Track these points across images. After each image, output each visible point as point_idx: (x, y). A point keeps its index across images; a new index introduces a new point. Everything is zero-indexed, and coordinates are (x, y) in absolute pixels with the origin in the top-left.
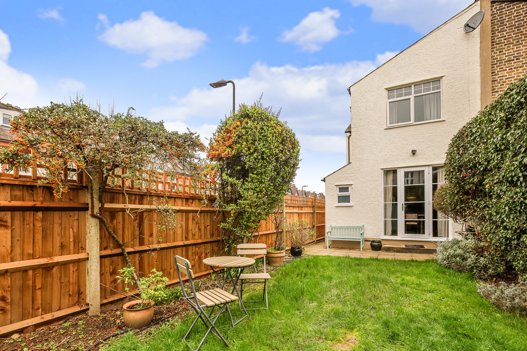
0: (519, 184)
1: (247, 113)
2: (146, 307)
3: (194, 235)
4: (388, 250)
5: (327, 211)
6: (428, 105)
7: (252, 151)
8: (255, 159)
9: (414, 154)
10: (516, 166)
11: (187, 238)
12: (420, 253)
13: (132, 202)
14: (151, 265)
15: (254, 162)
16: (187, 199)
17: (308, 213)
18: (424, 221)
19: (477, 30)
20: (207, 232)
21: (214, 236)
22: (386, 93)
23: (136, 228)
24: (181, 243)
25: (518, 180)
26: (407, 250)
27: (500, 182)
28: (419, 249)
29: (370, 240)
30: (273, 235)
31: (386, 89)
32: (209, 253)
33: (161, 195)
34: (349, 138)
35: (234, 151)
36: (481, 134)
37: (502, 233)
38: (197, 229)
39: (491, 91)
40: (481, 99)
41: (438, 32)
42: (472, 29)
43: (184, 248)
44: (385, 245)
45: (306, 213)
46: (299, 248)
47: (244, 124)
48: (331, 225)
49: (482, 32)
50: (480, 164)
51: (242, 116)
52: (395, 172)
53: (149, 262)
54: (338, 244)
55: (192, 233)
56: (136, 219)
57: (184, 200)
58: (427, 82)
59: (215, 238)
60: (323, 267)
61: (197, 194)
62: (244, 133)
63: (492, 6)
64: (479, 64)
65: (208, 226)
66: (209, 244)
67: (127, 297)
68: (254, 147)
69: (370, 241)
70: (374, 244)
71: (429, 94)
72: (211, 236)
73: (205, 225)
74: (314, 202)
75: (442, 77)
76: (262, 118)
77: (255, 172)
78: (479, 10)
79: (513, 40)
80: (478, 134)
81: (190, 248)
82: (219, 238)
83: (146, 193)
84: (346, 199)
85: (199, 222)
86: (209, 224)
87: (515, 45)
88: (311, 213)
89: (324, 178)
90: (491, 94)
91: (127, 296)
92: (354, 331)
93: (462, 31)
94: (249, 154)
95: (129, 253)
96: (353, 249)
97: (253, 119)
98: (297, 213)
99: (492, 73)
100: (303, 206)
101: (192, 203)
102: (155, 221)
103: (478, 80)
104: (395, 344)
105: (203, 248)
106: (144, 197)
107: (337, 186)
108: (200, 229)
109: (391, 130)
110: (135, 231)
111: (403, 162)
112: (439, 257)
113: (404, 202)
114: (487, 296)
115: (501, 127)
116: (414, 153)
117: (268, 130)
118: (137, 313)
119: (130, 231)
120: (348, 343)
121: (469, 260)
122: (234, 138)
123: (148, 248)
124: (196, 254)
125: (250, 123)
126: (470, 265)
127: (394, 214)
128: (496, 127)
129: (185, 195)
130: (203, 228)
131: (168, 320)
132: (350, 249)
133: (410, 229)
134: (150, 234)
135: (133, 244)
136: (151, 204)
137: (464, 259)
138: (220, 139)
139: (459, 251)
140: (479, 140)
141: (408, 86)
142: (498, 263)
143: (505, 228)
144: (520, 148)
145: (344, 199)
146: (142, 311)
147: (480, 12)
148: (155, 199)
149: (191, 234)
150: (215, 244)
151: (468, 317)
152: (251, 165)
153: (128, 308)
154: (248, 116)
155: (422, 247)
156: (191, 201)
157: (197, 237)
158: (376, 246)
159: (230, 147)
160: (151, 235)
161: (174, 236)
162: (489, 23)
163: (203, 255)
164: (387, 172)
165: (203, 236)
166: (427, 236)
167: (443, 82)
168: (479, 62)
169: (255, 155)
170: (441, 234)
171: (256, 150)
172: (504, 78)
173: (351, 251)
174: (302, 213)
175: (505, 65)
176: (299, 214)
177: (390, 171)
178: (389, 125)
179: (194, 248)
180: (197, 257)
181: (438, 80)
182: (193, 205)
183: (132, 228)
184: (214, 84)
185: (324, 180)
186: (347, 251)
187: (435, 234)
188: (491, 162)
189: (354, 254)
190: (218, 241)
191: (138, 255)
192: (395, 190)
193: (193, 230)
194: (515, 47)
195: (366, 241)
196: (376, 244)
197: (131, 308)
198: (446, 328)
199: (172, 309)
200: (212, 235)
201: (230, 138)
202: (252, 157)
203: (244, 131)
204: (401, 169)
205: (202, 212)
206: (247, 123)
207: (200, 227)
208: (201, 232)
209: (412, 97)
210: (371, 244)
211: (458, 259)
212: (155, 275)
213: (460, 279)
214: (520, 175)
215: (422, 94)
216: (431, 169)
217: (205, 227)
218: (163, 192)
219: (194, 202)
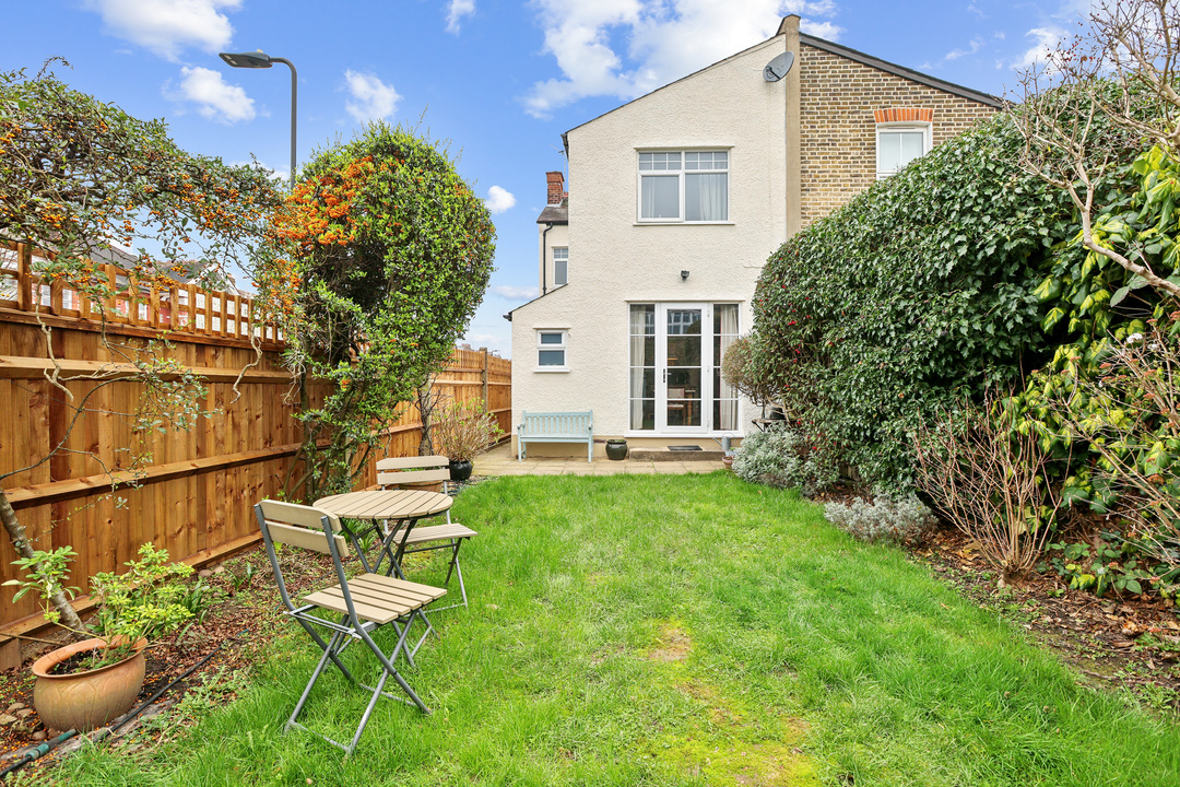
0: (888, 341)
1: (393, 145)
2: (122, 657)
3: (220, 442)
4: (640, 456)
5: (515, 382)
6: (707, 193)
7: (403, 237)
8: (410, 256)
9: (684, 278)
10: (885, 313)
11: (201, 452)
12: (695, 460)
13: (25, 350)
14: (92, 532)
15: (407, 263)
16: (201, 347)
17: (473, 385)
18: (700, 402)
19: (782, 82)
20: (255, 432)
21: (274, 443)
22: (635, 157)
23: (39, 428)
24: (187, 466)
25: (888, 334)
26: (675, 455)
27: (851, 337)
28: (692, 452)
29: (603, 439)
30: (406, 435)
31: (637, 150)
32: (260, 486)
33: (125, 333)
34: (544, 235)
35: (353, 231)
36: (825, 255)
37: (849, 420)
38: (230, 427)
39: (800, 188)
40: (786, 198)
41: (725, 68)
42: (775, 78)
43: (194, 479)
44: (634, 448)
45: (468, 386)
46: (466, 462)
47: (384, 170)
48: (524, 412)
49: (788, 87)
50: (819, 305)
51: (377, 149)
52: (649, 308)
53: (86, 526)
54: (537, 450)
55: (216, 438)
56: (41, 403)
57: (193, 349)
58: (706, 151)
59: (276, 449)
60: (538, 499)
61: (229, 335)
62: (386, 191)
63: (802, 50)
64: (784, 139)
65: (258, 417)
66: (262, 463)
67: (14, 638)
68: (409, 227)
69: (603, 442)
70: (614, 446)
71: (709, 174)
72: (266, 443)
73: (250, 415)
74: (483, 363)
75: (730, 148)
76: (429, 161)
77: (408, 288)
78: (783, 51)
79: (829, 113)
80: (820, 255)
81: (211, 477)
82: (286, 448)
83: (73, 323)
84: (555, 357)
85: (235, 408)
86: (260, 412)
87: (831, 122)
88: (478, 385)
89: (510, 313)
90: (800, 192)
91: (15, 634)
92: (672, 619)
93: (760, 75)
94: (397, 244)
95: (17, 505)
96: (571, 458)
97: (409, 160)
98: (450, 385)
99: (802, 158)
100: (463, 370)
101: (215, 357)
102: (103, 407)
103: (783, 164)
104: (752, 628)
105: (244, 475)
106: (67, 335)
107: (537, 329)
108: (236, 426)
109: (644, 228)
110: (37, 438)
111: (666, 293)
112: (740, 465)
113: (666, 367)
114: (842, 521)
115: (862, 249)
116: (685, 275)
117: (442, 192)
118: (95, 681)
119: (18, 438)
120: (672, 645)
121: (789, 466)
122: (355, 200)
123: (83, 486)
124: (228, 491)
125: (402, 171)
126: (789, 475)
127: (649, 389)
128: (854, 248)
129: (196, 335)
130: (244, 423)
131: (192, 682)
132: (567, 459)
133: (676, 417)
134: (89, 445)
135: (30, 478)
136: (92, 358)
137: (781, 466)
138: (307, 197)
139: (773, 454)
140: (819, 265)
141: (675, 152)
142: (827, 468)
143: (852, 412)
144: (895, 285)
145: (551, 358)
146: (112, 672)
147: (787, 54)
148: (104, 342)
149: (213, 439)
150: (275, 463)
151: (826, 561)
152: (399, 271)
153: (50, 670)
154: (393, 151)
155: (698, 448)
156: (213, 352)
157: (229, 447)
158: (617, 451)
159: (341, 220)
160: (94, 448)
161: (165, 447)
162: (798, 75)
163: (245, 493)
164: (635, 307)
165: (245, 445)
166: (705, 429)
167: (733, 157)
168: (784, 135)
169: (412, 246)
170: (725, 424)
171: (411, 236)
172: (817, 170)
173: (570, 463)
174: (462, 386)
175: (818, 149)
176: (456, 387)
177: (640, 306)
178: (640, 219)
179: (221, 476)
180: (230, 500)
181: (723, 151)
182: (219, 363)
183: (27, 430)
184: (234, 57)
185: (509, 317)
186: (562, 463)
187: (717, 426)
188: (842, 303)
189: (578, 468)
190: (284, 455)
191: (47, 509)
192: (650, 344)
193: (219, 429)
194: (831, 125)
195: (596, 441)
196: (617, 446)
197: (62, 670)
198: (812, 585)
199: (193, 649)
200: (268, 441)
201: (342, 198)
202: (403, 252)
203: (385, 187)
204: (663, 304)
205: (245, 380)
206: (393, 169)
207: (237, 420)
208: (239, 433)
209: (681, 173)
210: (607, 448)
211: (772, 465)
212: (147, 560)
213: (783, 498)
214: (892, 327)
215: (699, 171)
216: (711, 308)
217: (250, 421)
218: (128, 323)
219: (221, 355)
